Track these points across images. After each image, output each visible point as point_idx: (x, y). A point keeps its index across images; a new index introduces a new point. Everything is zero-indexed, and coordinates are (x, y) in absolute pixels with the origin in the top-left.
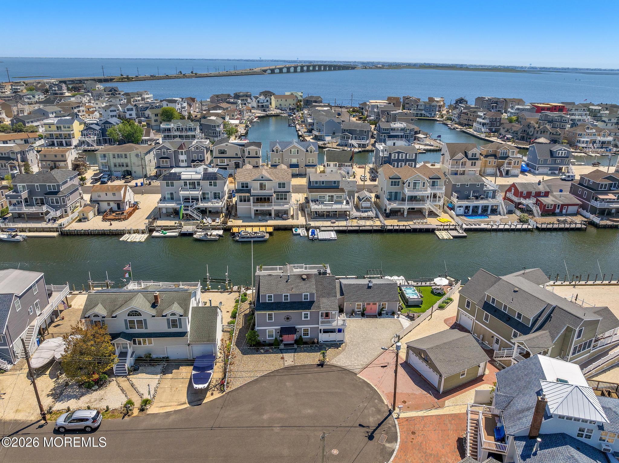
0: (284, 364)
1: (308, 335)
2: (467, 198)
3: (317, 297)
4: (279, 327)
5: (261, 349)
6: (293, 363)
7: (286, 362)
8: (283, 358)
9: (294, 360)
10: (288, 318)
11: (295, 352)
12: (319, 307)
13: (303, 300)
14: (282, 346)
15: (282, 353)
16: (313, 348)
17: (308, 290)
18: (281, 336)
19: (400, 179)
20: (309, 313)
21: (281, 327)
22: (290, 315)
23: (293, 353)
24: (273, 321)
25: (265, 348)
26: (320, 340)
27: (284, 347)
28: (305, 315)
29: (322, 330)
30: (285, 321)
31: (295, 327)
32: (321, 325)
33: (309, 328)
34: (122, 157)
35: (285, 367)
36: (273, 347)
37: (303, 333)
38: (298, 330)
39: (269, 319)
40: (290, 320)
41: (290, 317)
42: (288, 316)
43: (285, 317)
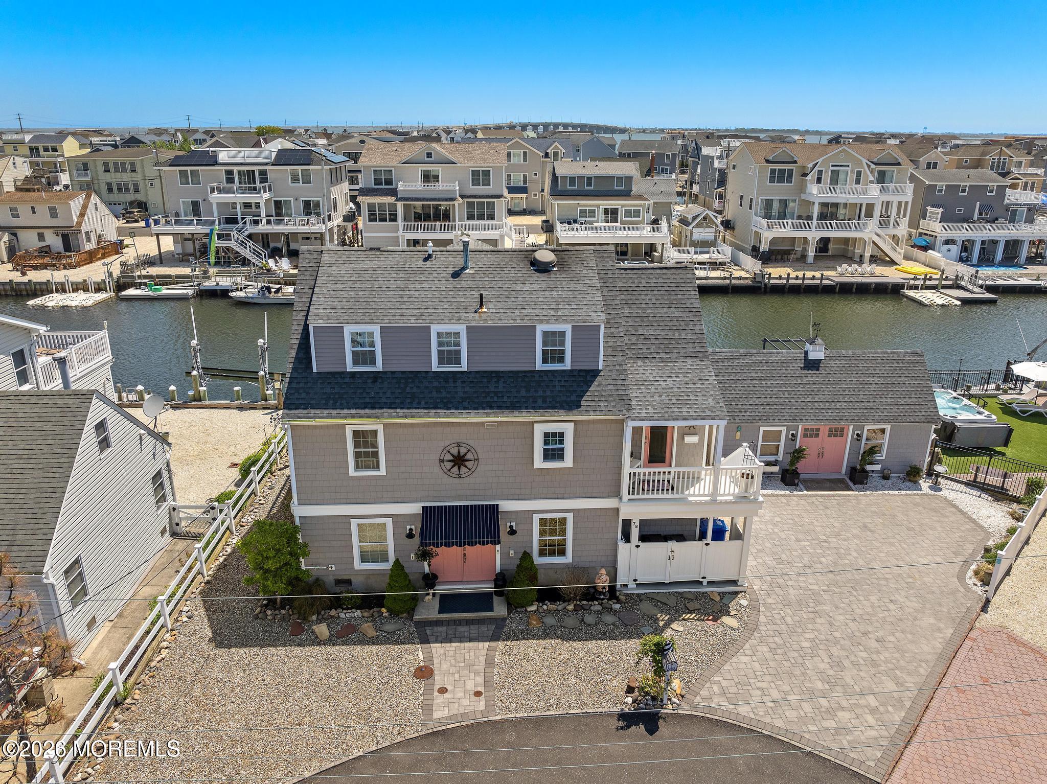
0: (428, 709)
1: (562, 553)
2: (966, 219)
3: (612, 350)
4: (415, 508)
5: (319, 621)
6: (481, 704)
7: (438, 699)
8: (424, 673)
9: (487, 683)
10: (459, 461)
11: (494, 638)
12: (621, 402)
13: (539, 366)
14: (429, 609)
15: (425, 640)
16: (590, 619)
17: (564, 310)
18: (425, 555)
19: (795, 162)
20: (568, 430)
21: (427, 507)
22: (471, 443)
23: (487, 644)
24: (383, 472)
25: (342, 615)
26: (621, 580)
27: (440, 612)
28: (546, 443)
29: (636, 526)
30: (446, 476)
31: (497, 505)
32: (631, 497)
33: (570, 517)
34: (124, 169)
35: (430, 731)
36: (384, 610)
37: (536, 538)
38: (513, 524)
39: (360, 459)
40: (470, 469)
41: (473, 451)
42: (459, 444)
43: (445, 451)
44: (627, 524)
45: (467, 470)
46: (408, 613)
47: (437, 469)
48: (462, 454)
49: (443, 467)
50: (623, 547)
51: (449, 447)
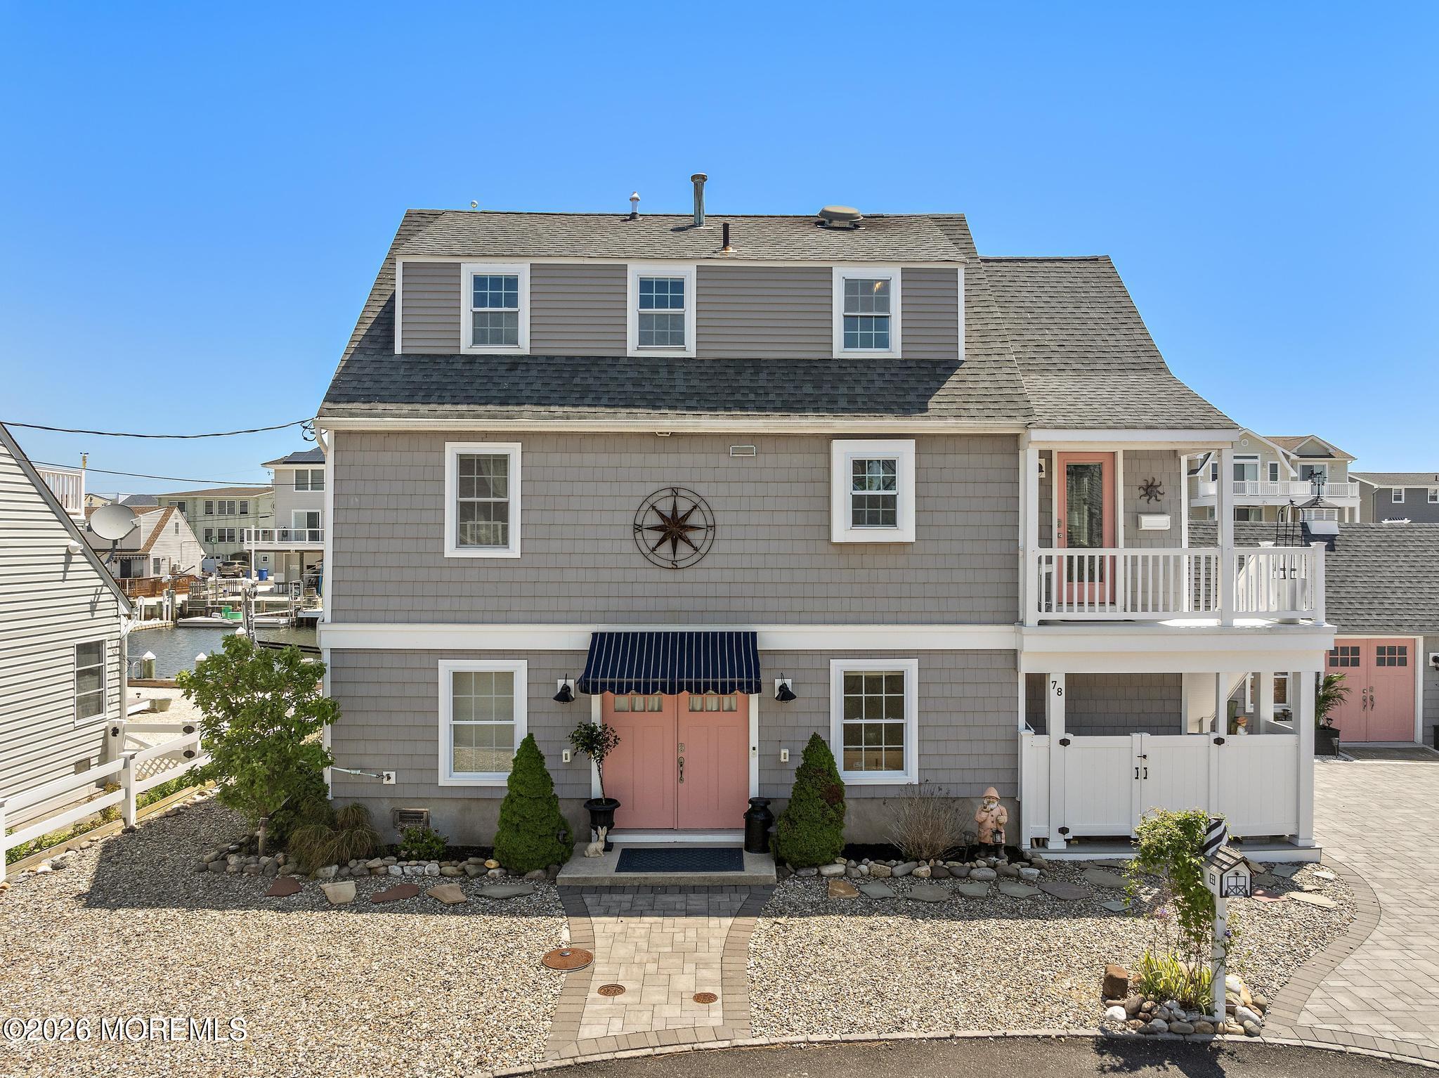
0: (568, 1020)
4: (575, 637)
6: (712, 1016)
8: (569, 959)
9: (730, 980)
10: (674, 528)
11: (746, 912)
12: (1011, 404)
13: (840, 352)
14: (595, 866)
15: (578, 912)
16: (973, 889)
20: (904, 455)
21: (603, 634)
22: (702, 489)
23: (728, 921)
24: (514, 550)
25: (395, 870)
26: (1032, 827)
27: (618, 870)
28: (859, 483)
29: (1059, 691)
30: (649, 565)
31: (754, 634)
32: (1045, 616)
33: (910, 668)
34: (231, 511)
35: (569, 1062)
36: (492, 863)
37: (837, 721)
38: (789, 682)
39: (469, 523)
40: (696, 549)
41: (704, 507)
42: (675, 492)
43: (646, 507)
44: (1037, 684)
45: (691, 550)
46: (546, 869)
47: (629, 547)
48: (680, 515)
49: (641, 544)
50: (1030, 742)
51: (654, 499)
